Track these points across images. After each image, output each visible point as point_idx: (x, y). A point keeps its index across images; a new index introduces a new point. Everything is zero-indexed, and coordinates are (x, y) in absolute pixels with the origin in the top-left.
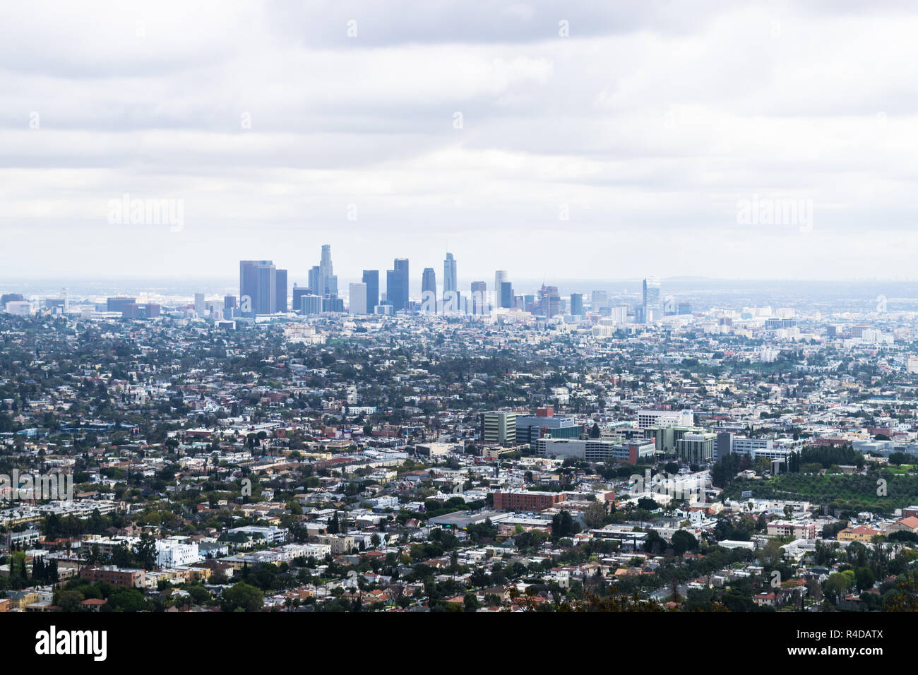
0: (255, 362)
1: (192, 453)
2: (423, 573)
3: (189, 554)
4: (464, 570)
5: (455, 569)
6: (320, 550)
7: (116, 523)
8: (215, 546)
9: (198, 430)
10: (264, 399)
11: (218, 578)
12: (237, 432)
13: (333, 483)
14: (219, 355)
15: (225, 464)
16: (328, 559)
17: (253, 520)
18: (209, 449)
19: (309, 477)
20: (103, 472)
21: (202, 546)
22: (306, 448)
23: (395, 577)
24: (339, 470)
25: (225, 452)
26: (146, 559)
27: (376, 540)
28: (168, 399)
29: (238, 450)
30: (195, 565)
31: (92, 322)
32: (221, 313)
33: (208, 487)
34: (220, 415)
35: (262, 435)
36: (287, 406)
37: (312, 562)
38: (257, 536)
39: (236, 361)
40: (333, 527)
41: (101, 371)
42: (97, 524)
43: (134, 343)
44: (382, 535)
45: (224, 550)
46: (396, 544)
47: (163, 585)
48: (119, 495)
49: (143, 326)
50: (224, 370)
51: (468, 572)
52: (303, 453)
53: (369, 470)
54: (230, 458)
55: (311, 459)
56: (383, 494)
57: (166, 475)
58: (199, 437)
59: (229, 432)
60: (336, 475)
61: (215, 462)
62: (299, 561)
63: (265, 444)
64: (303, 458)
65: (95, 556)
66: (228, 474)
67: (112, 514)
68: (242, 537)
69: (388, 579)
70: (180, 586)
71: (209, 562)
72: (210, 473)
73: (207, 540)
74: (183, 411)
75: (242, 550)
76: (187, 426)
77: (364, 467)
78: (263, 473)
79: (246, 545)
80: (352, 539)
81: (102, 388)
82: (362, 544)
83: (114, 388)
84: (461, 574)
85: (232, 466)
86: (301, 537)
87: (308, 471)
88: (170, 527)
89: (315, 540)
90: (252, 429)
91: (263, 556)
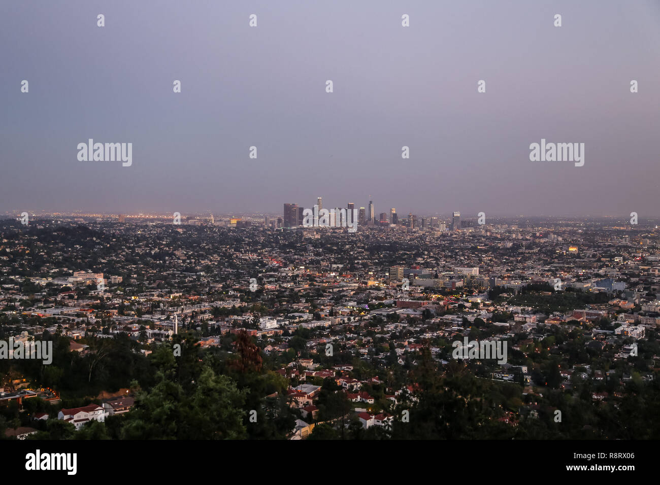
0: (292, 245)
1: (270, 283)
2: (370, 334)
3: (273, 324)
4: (388, 332)
5: (383, 332)
6: (327, 324)
7: (241, 311)
8: (283, 321)
9: (271, 273)
10: (297, 261)
11: (286, 334)
12: (287, 274)
13: (329, 296)
14: (277, 242)
15: (284, 288)
16: (330, 327)
17: (297, 311)
18: (276, 281)
19: (320, 293)
20: (234, 290)
21: (278, 321)
22: (316, 281)
23: (359, 334)
24: (331, 290)
25: (283, 282)
26: (255, 325)
27: (349, 320)
28: (257, 260)
29: (288, 282)
30: (276, 328)
31: (224, 229)
32: (276, 226)
33: (278, 297)
34: (280, 267)
35: (297, 276)
36: (306, 264)
37: (323, 328)
38: (300, 317)
39: (284, 245)
40: (332, 314)
41: (230, 249)
42: (234, 311)
43: (241, 237)
44: (352, 318)
45: (287, 323)
46: (357, 321)
47: (264, 336)
48: (242, 300)
49: (245, 230)
50: (280, 249)
51: (389, 333)
52: (315, 283)
53: (343, 291)
54: (285, 285)
55: (319, 286)
56: (350, 301)
57: (259, 292)
58: (271, 276)
59: (284, 274)
60: (329, 292)
61: (280, 286)
62: (319, 327)
63: (299, 279)
64: (316, 285)
65: (235, 324)
66: (285, 291)
67: (240, 307)
68: (294, 317)
69: (356, 335)
70: (270, 337)
71: (281, 327)
72: (277, 291)
73: (279, 318)
74: (264, 265)
75: (294, 323)
76: (266, 272)
77: (341, 289)
78: (299, 291)
79: (296, 321)
80: (339, 319)
81: (231, 255)
82: (344, 321)
83: (235, 256)
84: (386, 334)
85: (286, 288)
86: (318, 317)
87: (318, 290)
88: (264, 313)
89: (323, 319)
90: (293, 273)
91: (304, 325)
